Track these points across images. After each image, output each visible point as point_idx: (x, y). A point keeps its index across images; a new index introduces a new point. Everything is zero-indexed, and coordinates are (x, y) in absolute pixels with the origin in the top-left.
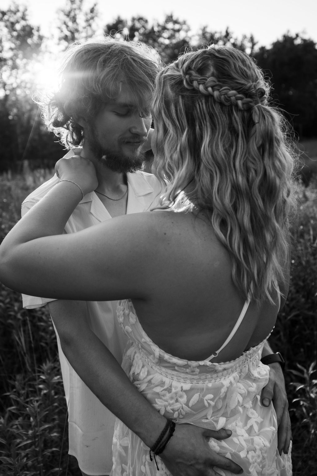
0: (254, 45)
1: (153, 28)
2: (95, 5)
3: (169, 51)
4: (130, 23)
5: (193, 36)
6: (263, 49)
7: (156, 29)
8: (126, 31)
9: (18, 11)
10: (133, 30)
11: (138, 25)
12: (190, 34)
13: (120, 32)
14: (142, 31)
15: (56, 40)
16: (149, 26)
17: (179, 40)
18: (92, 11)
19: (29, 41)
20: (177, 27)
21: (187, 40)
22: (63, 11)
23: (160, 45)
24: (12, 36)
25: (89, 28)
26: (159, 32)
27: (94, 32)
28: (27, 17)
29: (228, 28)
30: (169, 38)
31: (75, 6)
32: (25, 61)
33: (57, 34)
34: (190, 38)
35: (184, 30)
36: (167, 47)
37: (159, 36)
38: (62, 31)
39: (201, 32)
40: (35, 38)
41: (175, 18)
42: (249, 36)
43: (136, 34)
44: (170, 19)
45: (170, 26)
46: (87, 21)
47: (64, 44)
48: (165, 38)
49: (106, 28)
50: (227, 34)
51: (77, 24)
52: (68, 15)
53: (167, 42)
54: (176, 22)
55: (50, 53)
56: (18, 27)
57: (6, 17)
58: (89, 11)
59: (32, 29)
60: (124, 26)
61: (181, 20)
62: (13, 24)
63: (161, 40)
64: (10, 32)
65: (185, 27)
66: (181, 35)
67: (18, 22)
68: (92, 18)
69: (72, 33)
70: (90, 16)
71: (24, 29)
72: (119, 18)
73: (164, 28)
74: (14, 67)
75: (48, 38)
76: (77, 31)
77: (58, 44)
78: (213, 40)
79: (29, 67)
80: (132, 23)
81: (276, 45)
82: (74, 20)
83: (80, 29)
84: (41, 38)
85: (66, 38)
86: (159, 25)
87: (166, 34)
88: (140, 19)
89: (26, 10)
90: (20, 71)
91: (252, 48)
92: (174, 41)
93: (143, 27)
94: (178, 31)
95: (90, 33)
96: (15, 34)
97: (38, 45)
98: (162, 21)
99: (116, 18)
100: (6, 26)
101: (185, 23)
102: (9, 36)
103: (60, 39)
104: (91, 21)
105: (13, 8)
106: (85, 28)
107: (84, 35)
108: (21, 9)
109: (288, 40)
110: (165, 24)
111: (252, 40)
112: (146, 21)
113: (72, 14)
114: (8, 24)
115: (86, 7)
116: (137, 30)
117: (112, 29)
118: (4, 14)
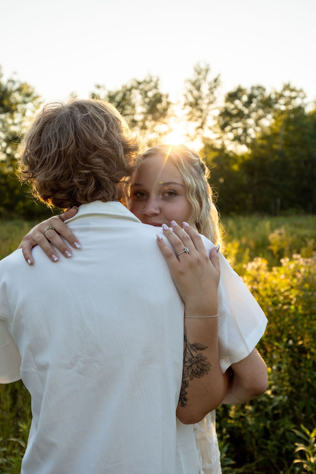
1: (270, 96)
2: (219, 75)
3: (284, 117)
4: (249, 91)
5: (309, 102)
7: (273, 96)
8: (245, 98)
10: (251, 97)
11: (256, 93)
12: (306, 101)
13: (240, 99)
14: (259, 98)
15: (182, 105)
16: (267, 94)
17: (295, 107)
18: (216, 80)
19: (159, 106)
20: (294, 94)
21: (302, 106)
22: (190, 81)
23: (276, 111)
24: (145, 102)
25: (211, 95)
26: (275, 99)
27: (215, 99)
28: (159, 87)
30: (285, 105)
31: (201, 77)
32: (153, 123)
33: (183, 100)
34: (306, 105)
35: (300, 97)
36: (282, 112)
37: (276, 102)
38: (187, 98)
40: (164, 104)
41: (292, 86)
43: (254, 100)
44: (287, 87)
45: (287, 93)
46: (210, 89)
47: (189, 109)
48: (281, 105)
49: (227, 96)
51: (201, 92)
52: (194, 84)
53: (283, 108)
54: (292, 90)
55: (175, 116)
56: (150, 94)
57: (141, 87)
58: (213, 81)
59: (161, 96)
60: (243, 94)
61: (298, 88)
62: (146, 92)
63: (277, 106)
64: (143, 99)
65: (301, 95)
66: (297, 102)
67: (150, 90)
68: (215, 87)
69: (196, 100)
70: (213, 85)
71: (155, 96)
72: (239, 86)
73: (281, 96)
74: (144, 128)
75: (174, 104)
76: (200, 97)
77: (183, 109)
79: (156, 128)
80: (251, 91)
82: (198, 88)
83: (204, 96)
84: (168, 103)
85: (190, 104)
86: (276, 93)
87: (282, 101)
88: (259, 88)
89: (158, 80)
90: (148, 132)
92: (290, 107)
93: (262, 95)
94: (295, 98)
95: (212, 99)
96: (147, 100)
97: (165, 110)
98: (279, 89)
99: (237, 86)
100: (141, 94)
101: (301, 91)
102: (142, 102)
103: (185, 105)
104: (214, 90)
105: (148, 79)
106: (207, 95)
107: (206, 101)
108: (154, 79)
110: (282, 92)
112: (264, 90)
113: (197, 84)
114: (143, 92)
115: (211, 77)
116: (255, 97)
117: (232, 97)
118: (139, 83)
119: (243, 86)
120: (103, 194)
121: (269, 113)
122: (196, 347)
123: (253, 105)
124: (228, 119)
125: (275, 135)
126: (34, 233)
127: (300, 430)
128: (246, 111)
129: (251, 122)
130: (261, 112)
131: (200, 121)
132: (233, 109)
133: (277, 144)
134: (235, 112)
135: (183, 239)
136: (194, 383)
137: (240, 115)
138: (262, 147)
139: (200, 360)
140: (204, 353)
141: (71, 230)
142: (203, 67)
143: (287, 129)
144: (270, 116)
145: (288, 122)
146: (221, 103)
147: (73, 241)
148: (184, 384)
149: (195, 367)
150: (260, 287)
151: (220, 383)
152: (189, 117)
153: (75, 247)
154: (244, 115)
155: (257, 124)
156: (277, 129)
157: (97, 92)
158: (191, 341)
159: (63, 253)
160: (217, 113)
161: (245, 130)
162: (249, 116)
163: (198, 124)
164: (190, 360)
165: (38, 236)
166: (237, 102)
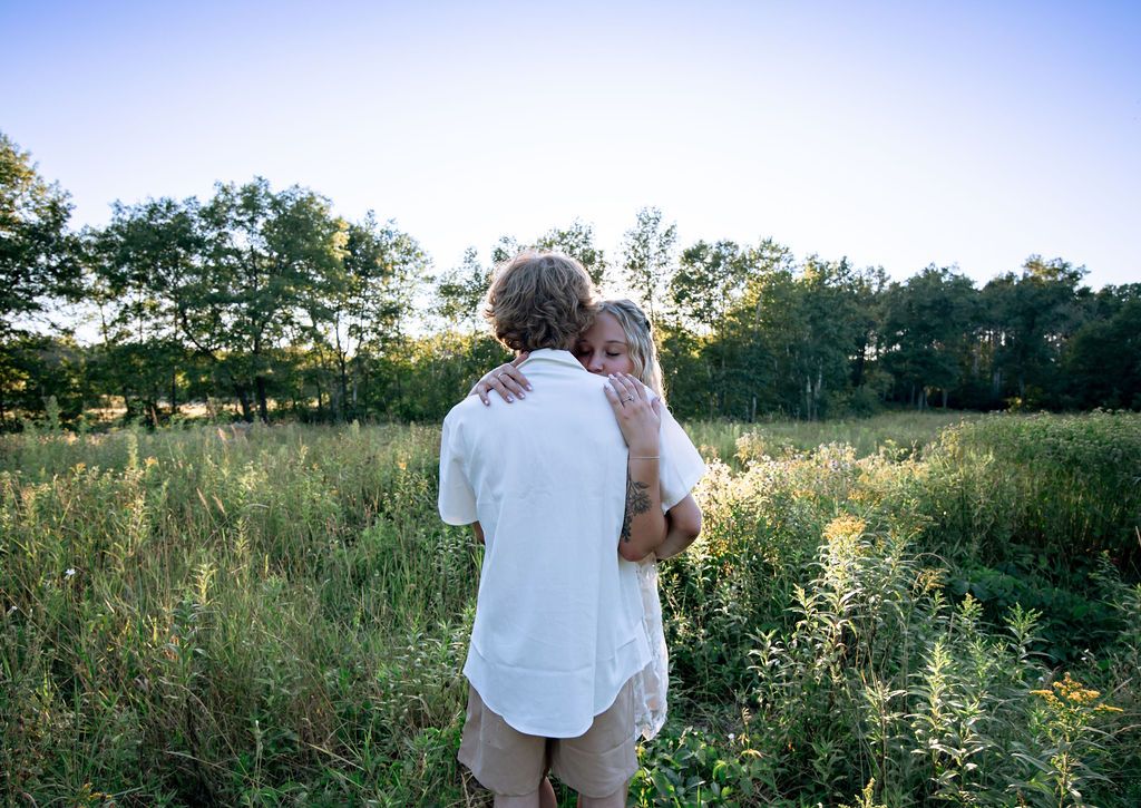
0: (882, 282)
1: (744, 258)
2: (673, 227)
3: (761, 286)
4: (714, 250)
5: (797, 267)
6: (895, 286)
7: (748, 257)
8: (709, 260)
9: (580, 233)
10: (717, 258)
11: (724, 252)
12: (792, 265)
14: (729, 259)
15: (621, 268)
16: (739, 255)
17: (777, 271)
18: (667, 235)
20: (775, 255)
21: (789, 271)
22: (632, 234)
25: (662, 254)
26: (751, 261)
27: (668, 259)
28: (589, 241)
29: (845, 258)
30: (764, 269)
31: (648, 229)
33: (624, 260)
34: (793, 270)
35: (785, 259)
36: (760, 279)
37: (751, 267)
38: (629, 258)
39: (807, 263)
40: (597, 264)
41: (773, 244)
42: (876, 269)
43: (722, 262)
44: (767, 244)
45: (766, 253)
46: (661, 245)
47: (630, 272)
48: (759, 269)
49: (684, 255)
50: (844, 266)
51: (649, 249)
52: (638, 239)
53: (761, 273)
54: (773, 250)
56: (578, 251)
57: (565, 241)
58: (664, 235)
59: (594, 254)
60: (708, 253)
61: (782, 247)
62: (572, 249)
63: (754, 270)
65: (786, 256)
66: (780, 267)
67: (578, 246)
68: (667, 242)
69: (642, 260)
70: (664, 240)
71: (585, 253)
72: (701, 242)
75: (612, 265)
76: (647, 257)
77: (623, 272)
78: (823, 274)
80: (718, 249)
81: (914, 282)
82: (645, 244)
83: (652, 254)
84: (603, 264)
85: (633, 266)
86: (752, 252)
87: (761, 264)
88: (729, 244)
89: (589, 233)
91: (881, 284)
92: (772, 273)
93: (732, 255)
94: (777, 260)
95: (663, 260)
98: (756, 246)
99: (697, 243)
101: (786, 250)
103: (626, 267)
104: (666, 247)
105: (575, 230)
106: (657, 254)
107: (656, 262)
108: (584, 231)
109: (931, 277)
110: (760, 251)
111: (881, 273)
112: (736, 247)
113: (644, 237)
114: (567, 248)
115: (662, 229)
116: (724, 257)
117: (691, 256)
118: (563, 236)
119: (706, 242)
120: (552, 342)
121: (743, 280)
122: (639, 485)
123: (720, 269)
124: (685, 287)
125: (750, 309)
126: (488, 378)
127: (756, 634)
128: (711, 277)
129: (717, 291)
130: (730, 278)
131: (646, 288)
132: (691, 273)
133: (754, 323)
134: (695, 277)
135: (628, 388)
136: (638, 519)
137: (703, 282)
138: (733, 326)
139: (643, 498)
140: (647, 491)
141: (523, 375)
142: (652, 215)
143: (765, 304)
144: (742, 285)
145: (768, 293)
146: (676, 265)
147: (525, 385)
148: (627, 520)
149: (638, 503)
150: (720, 496)
151: (661, 523)
152: (631, 284)
153: (528, 390)
154: (708, 282)
155: (724, 294)
156: (754, 303)
157: (503, 247)
158: (635, 479)
159: (517, 395)
160: (670, 278)
161: (709, 302)
162: (714, 285)
163: (645, 293)
164: (634, 497)
165: (493, 381)
166: (698, 264)
